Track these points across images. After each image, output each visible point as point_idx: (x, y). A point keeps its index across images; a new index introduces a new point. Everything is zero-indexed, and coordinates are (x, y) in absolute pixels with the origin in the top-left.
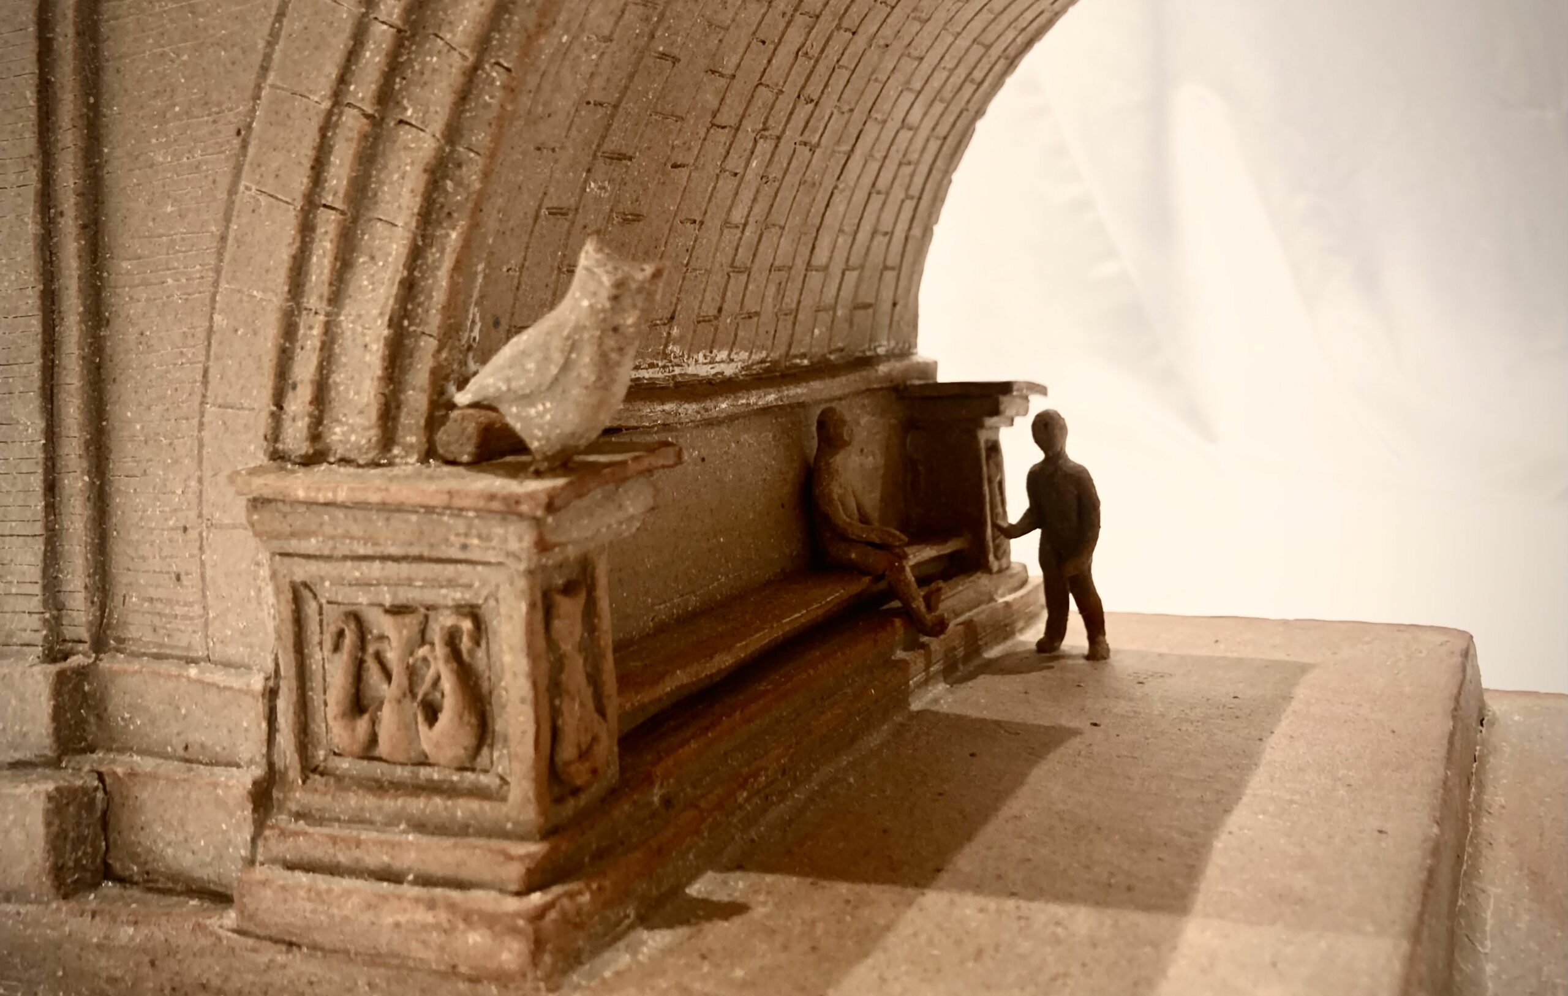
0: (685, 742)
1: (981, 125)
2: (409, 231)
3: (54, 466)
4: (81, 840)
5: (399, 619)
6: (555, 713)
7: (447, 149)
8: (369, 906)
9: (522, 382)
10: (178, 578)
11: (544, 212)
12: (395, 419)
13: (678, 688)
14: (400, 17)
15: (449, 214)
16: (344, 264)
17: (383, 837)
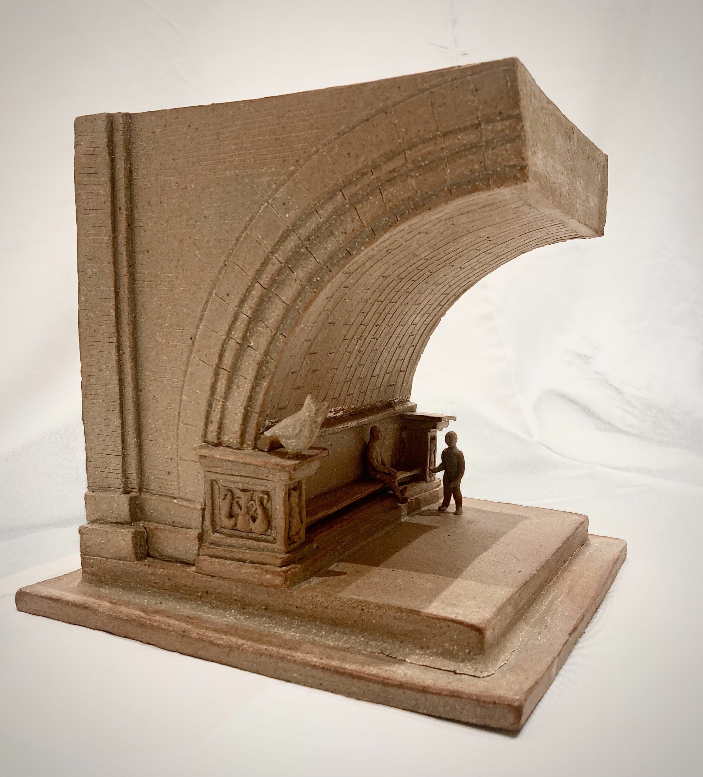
0: (323, 532)
1: (442, 318)
2: (251, 381)
3: (124, 434)
4: (141, 546)
5: (244, 493)
6: (290, 522)
7: (264, 358)
8: (237, 568)
9: (287, 434)
10: (169, 473)
11: (290, 373)
12: (244, 436)
13: (322, 516)
14: (250, 314)
15: (264, 377)
16: (229, 388)
17: (239, 550)
